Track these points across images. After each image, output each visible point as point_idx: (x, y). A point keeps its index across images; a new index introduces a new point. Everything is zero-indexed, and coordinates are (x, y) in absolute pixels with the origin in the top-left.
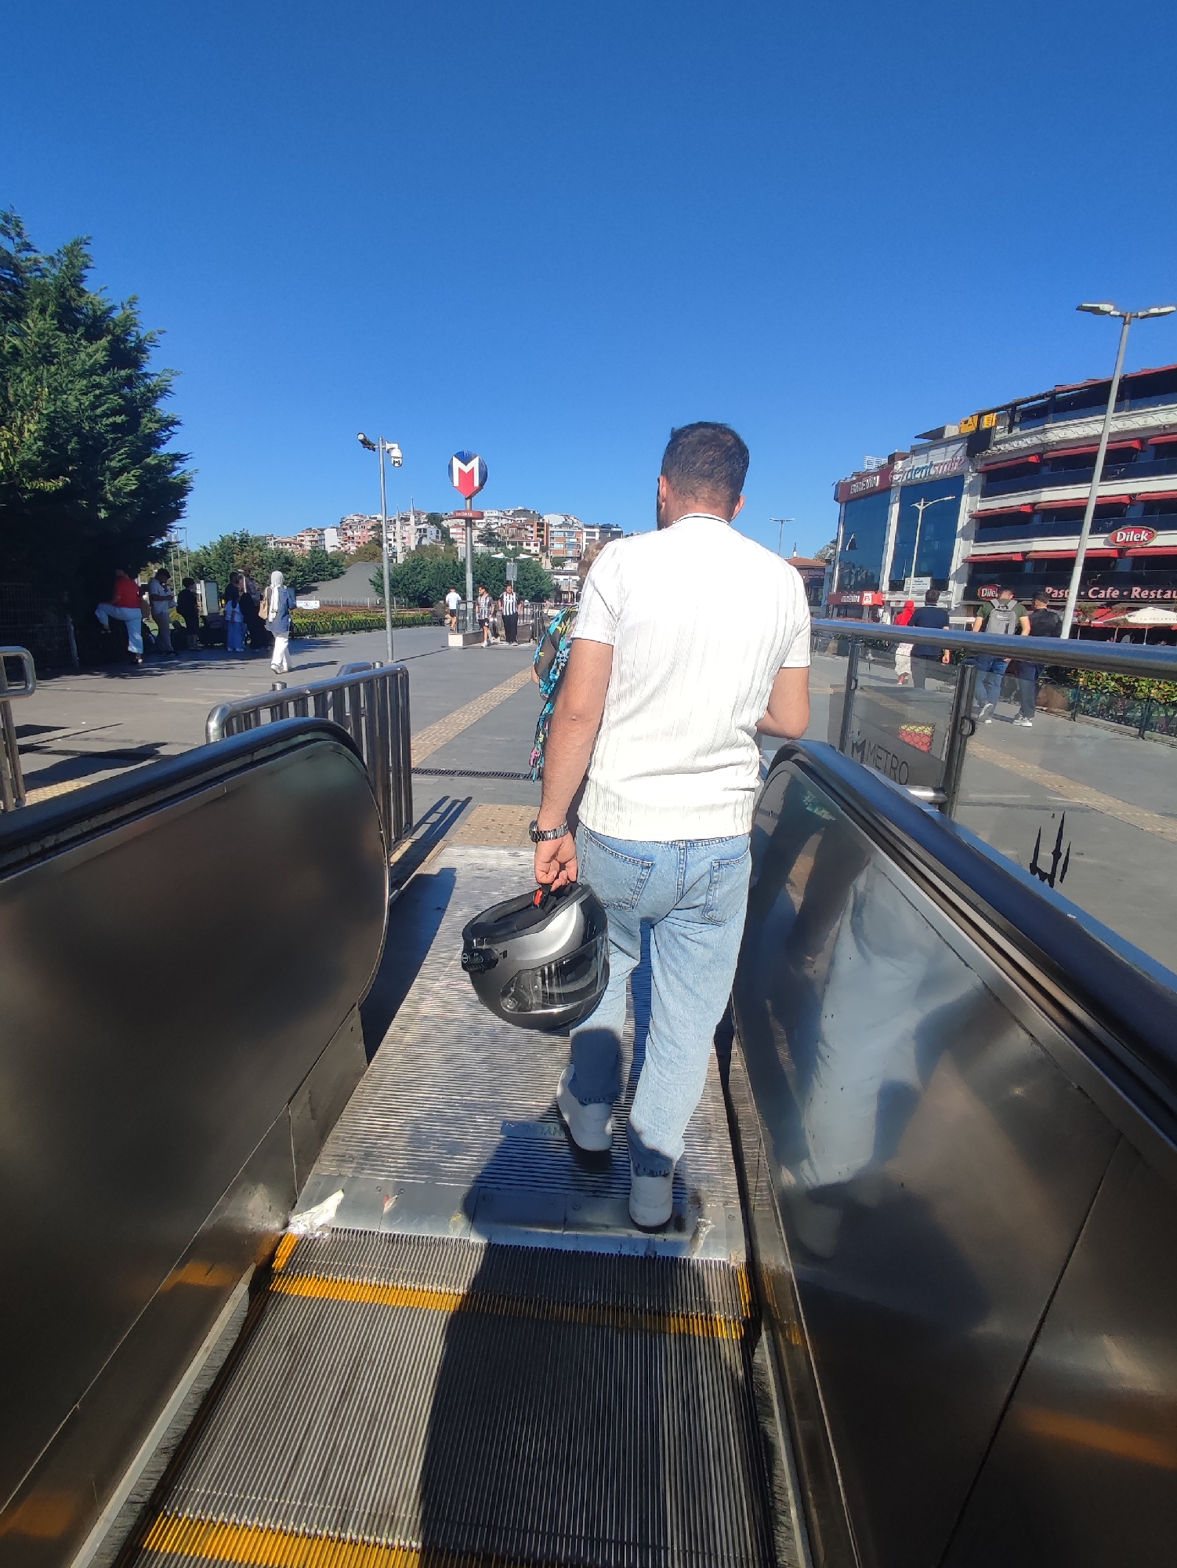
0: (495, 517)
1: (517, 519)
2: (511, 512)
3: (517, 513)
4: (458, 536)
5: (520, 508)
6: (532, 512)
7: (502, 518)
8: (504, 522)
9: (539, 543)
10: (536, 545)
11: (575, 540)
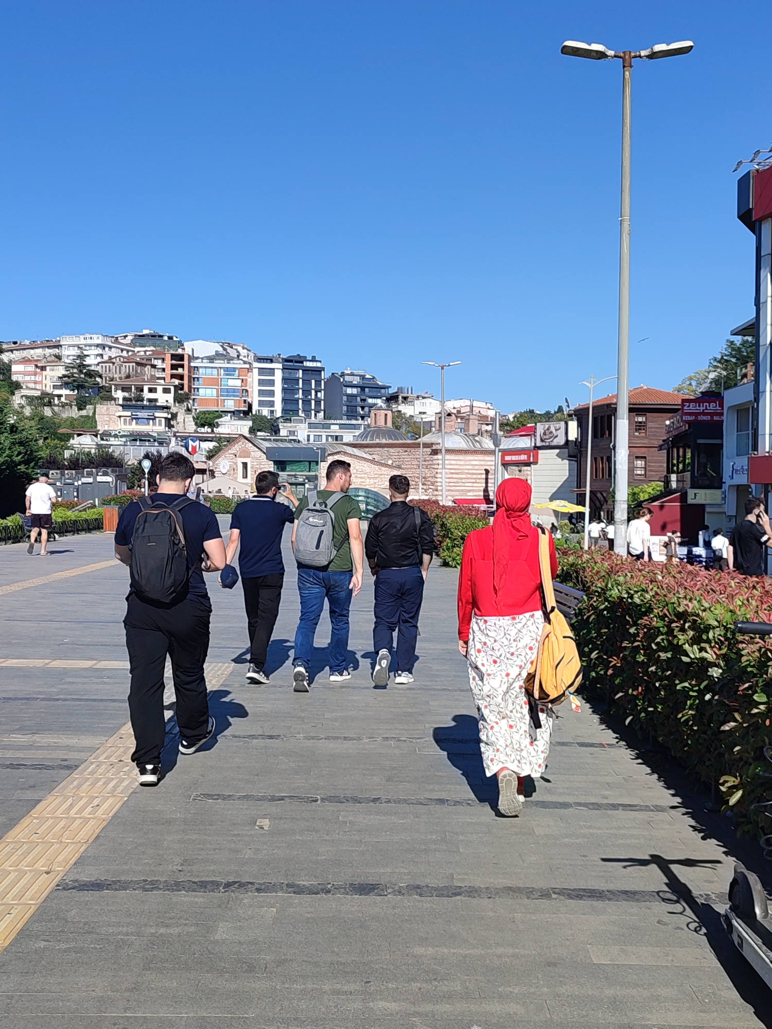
0: (98, 346)
1: (136, 349)
2: (130, 338)
3: (140, 339)
4: (27, 378)
5: (145, 332)
6: (166, 338)
7: (110, 347)
8: (114, 353)
9: (172, 388)
10: (166, 391)
11: (238, 383)
